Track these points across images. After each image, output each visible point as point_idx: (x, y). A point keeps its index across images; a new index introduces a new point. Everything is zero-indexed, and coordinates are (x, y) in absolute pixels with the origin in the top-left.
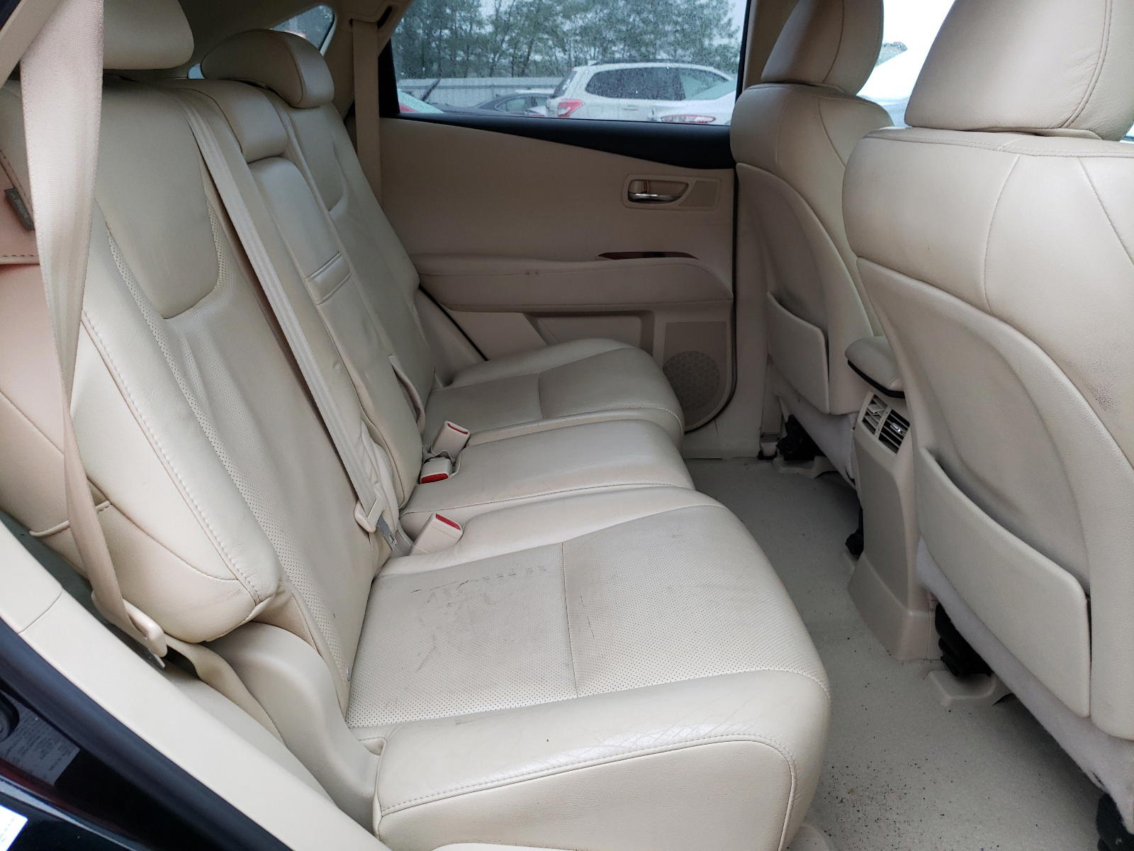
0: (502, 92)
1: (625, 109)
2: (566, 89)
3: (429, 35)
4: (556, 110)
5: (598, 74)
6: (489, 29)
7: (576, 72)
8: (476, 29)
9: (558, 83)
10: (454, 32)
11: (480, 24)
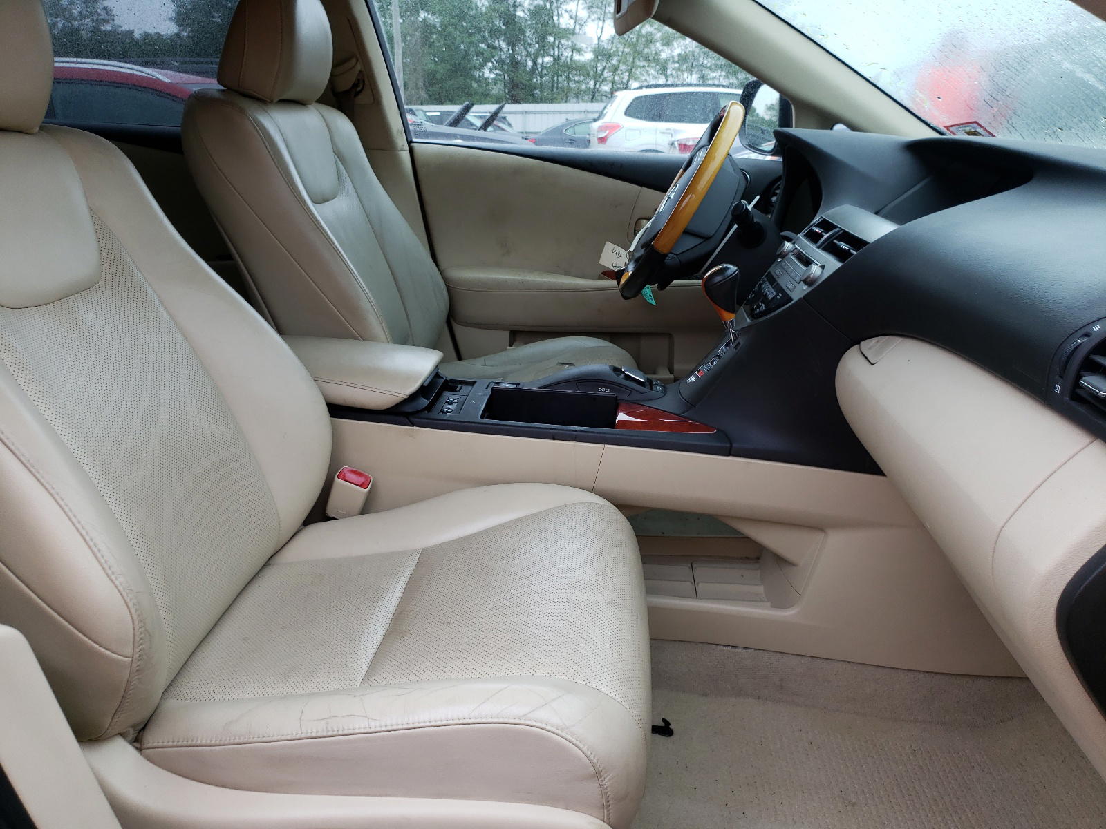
0: (571, 117)
1: (663, 133)
2: (606, 113)
3: (535, 63)
4: (596, 133)
5: (638, 98)
6: (588, 56)
7: (617, 96)
8: (576, 57)
9: (601, 109)
10: (556, 60)
11: (579, 51)
